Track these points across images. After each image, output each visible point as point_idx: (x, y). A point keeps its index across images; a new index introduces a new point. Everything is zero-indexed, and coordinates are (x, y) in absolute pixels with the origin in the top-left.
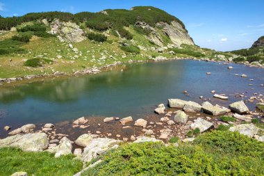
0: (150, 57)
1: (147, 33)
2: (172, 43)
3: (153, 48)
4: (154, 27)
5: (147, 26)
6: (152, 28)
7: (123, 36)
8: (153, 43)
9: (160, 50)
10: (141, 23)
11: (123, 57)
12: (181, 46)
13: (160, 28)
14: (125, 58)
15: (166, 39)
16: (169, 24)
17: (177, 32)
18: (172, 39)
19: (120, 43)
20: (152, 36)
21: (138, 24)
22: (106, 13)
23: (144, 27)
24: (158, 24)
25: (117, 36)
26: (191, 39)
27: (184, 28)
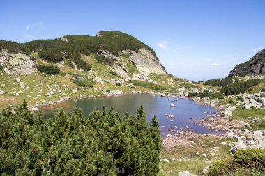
0: (104, 92)
1: (110, 62)
2: (138, 73)
3: (113, 80)
4: (118, 55)
5: (111, 55)
6: (115, 57)
7: (79, 67)
8: (114, 74)
9: (119, 83)
10: (104, 52)
11: (74, 91)
12: (149, 76)
13: (125, 56)
14: (76, 93)
15: (133, 68)
16: (137, 52)
17: (145, 61)
18: (139, 68)
19: (74, 76)
20: (114, 66)
21: (101, 52)
22: (66, 40)
23: (106, 56)
24: (124, 52)
25: (73, 67)
26: (163, 67)
27: (154, 55)
